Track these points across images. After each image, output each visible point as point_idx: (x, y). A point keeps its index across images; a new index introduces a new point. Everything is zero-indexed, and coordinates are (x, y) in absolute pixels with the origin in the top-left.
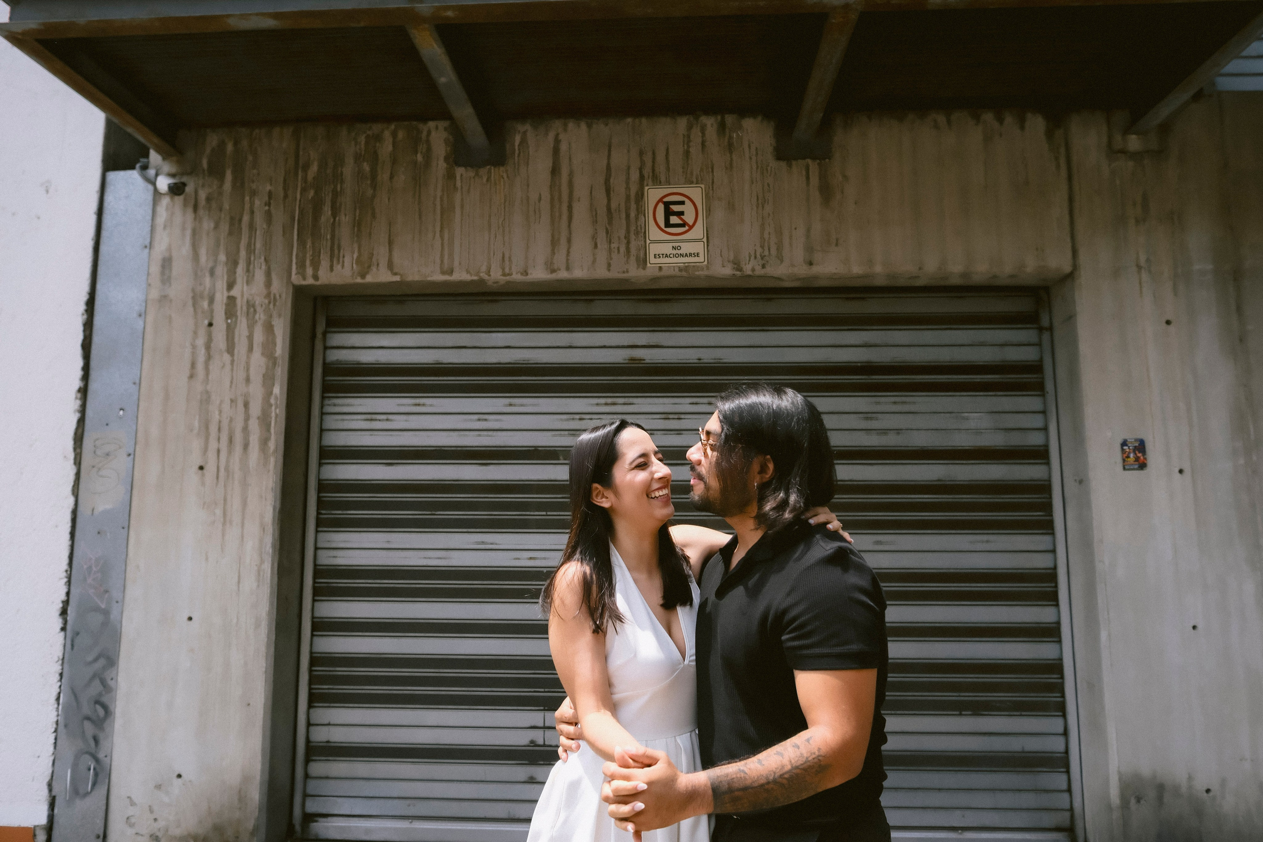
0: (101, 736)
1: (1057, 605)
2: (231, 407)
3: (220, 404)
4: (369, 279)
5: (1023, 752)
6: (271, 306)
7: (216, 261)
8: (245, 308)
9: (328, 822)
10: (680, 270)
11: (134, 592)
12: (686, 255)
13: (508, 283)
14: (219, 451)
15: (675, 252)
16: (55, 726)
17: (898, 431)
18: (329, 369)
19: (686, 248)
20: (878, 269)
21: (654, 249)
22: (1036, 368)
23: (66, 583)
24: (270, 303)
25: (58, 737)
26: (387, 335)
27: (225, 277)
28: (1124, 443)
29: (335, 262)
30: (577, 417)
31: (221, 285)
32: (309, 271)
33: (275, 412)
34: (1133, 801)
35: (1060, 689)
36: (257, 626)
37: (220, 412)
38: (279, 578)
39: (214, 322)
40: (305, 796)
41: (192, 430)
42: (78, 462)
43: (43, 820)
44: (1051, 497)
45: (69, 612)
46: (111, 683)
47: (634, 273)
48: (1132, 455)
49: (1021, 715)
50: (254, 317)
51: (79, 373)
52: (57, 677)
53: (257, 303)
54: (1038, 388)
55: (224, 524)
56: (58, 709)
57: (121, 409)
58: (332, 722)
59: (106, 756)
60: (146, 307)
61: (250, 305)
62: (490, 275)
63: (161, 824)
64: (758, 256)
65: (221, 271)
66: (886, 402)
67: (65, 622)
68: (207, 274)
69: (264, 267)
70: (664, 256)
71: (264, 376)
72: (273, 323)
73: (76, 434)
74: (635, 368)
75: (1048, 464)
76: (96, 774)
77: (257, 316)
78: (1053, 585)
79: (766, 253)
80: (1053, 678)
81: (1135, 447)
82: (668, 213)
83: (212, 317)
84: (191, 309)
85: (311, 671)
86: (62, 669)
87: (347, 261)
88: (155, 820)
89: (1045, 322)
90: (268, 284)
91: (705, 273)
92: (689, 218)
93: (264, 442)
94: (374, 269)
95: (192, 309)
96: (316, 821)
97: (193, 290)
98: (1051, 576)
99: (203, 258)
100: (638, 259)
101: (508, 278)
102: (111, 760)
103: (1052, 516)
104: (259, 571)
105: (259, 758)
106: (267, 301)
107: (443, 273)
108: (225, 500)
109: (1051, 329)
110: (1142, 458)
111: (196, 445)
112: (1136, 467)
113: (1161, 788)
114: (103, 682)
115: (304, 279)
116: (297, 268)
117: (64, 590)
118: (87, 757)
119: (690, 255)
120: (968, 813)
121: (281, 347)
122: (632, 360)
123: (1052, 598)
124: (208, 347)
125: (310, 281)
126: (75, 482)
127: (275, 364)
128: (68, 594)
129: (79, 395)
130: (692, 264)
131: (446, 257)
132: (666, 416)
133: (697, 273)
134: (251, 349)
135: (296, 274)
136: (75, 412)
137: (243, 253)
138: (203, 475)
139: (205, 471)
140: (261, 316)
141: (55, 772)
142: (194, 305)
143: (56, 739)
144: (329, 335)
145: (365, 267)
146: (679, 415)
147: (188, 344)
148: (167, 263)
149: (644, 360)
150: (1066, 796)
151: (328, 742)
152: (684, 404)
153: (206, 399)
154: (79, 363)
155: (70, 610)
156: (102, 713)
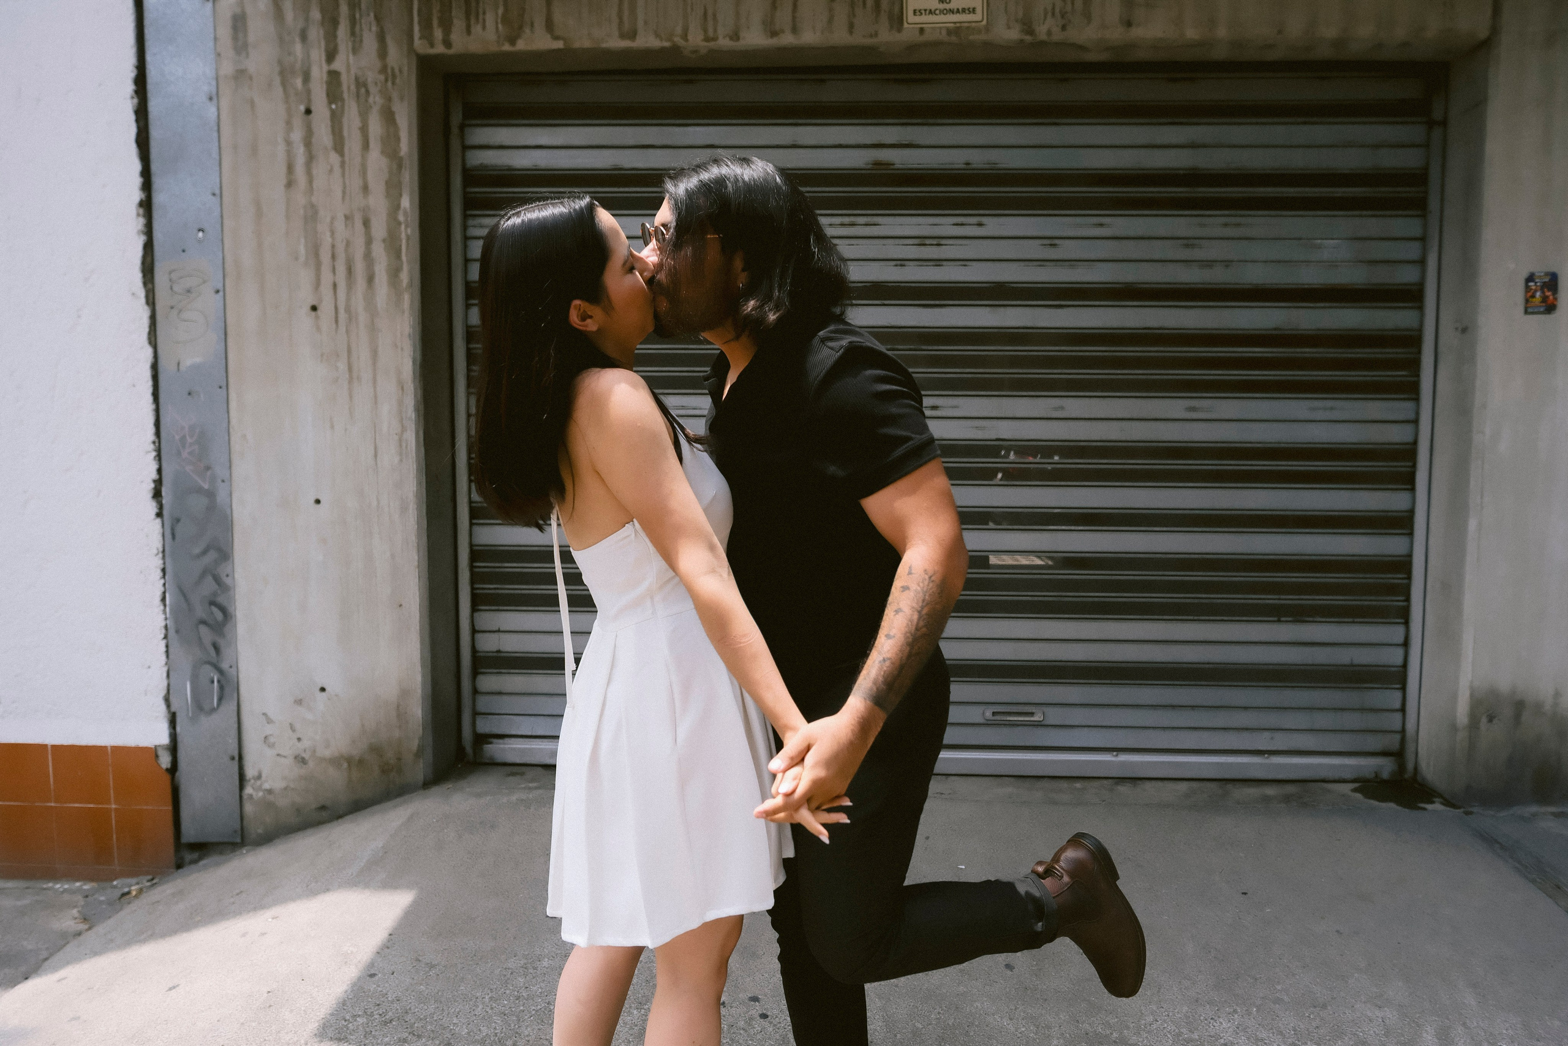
0: (221, 642)
1: (1413, 489)
2: (346, 226)
3: (332, 223)
4: (521, 45)
5: (1352, 665)
6: (390, 84)
7: (307, 19)
8: (353, 87)
9: (504, 744)
10: (949, 32)
11: (243, 469)
12: (958, 11)
13: (711, 51)
14: (335, 286)
15: (942, 7)
16: (163, 631)
17: (1227, 263)
18: (472, 177)
20: (1222, 32)
22: (1419, 178)
23: (155, 457)
24: (386, 80)
25: (170, 644)
26: (548, 129)
27: (323, 43)
28: (1530, 278)
29: (473, 21)
31: (318, 55)
32: (438, 34)
33: (406, 232)
34: (1484, 720)
35: (1405, 591)
36: (404, 509)
37: (333, 233)
38: (426, 451)
39: (313, 108)
40: (475, 714)
41: (297, 259)
42: (151, 300)
43: (164, 739)
44: (1419, 352)
45: (163, 494)
46: (228, 581)
47: (886, 36)
48: (1538, 294)
49: (1353, 622)
50: (367, 101)
51: (138, 181)
52: (159, 573)
53: (369, 80)
54: (1418, 206)
55: (350, 381)
56: (164, 612)
57: (200, 230)
58: (502, 629)
59: (231, 667)
60: (217, 88)
61: (360, 84)
62: (687, 40)
63: (306, 743)
64: (1057, 11)
65: (316, 33)
66: (1214, 223)
67: (161, 507)
68: (297, 39)
69: (374, 28)
70: (927, 12)
71: (387, 183)
72: (394, 109)
73: (143, 263)
74: (881, 174)
75: (1421, 308)
76: (221, 688)
77: (371, 99)
78: (1410, 464)
79: (1069, 8)
80: (1396, 579)
81: (1545, 282)
83: (309, 101)
84: (278, 90)
85: (472, 567)
86: (164, 563)
87: (490, 18)
88: (299, 739)
89: (1437, 115)
90: (383, 53)
91: (983, 37)
93: (394, 273)
94: (527, 30)
95: (280, 89)
96: (491, 743)
97: (280, 62)
98: (1408, 453)
99: (289, 15)
100: (891, 18)
101: (712, 44)
102: (238, 672)
103: (1418, 376)
104: (400, 440)
105: (418, 668)
106: (382, 77)
107: (623, 36)
108: (349, 351)
109: (1444, 123)
110: (1551, 297)
111: (305, 277)
112: (1542, 309)
113: (1519, 706)
114: (217, 580)
115: (432, 45)
116: (420, 31)
117: (154, 466)
118: (208, 667)
119: (964, 10)
120: (1278, 736)
121: (407, 144)
122: (877, 164)
123: (1408, 481)
124: (308, 143)
125: (439, 49)
126: (150, 327)
127: (400, 166)
128: (159, 471)
129: (141, 211)
130: (966, 25)
131: (626, 13)
132: (922, 240)
133: (971, 37)
134: (366, 146)
135: (420, 39)
136: (139, 232)
137: (344, 7)
138: (317, 318)
139: (319, 312)
140: (376, 100)
141: (171, 685)
142: (284, 84)
143: (167, 646)
144: (467, 130)
145: (514, 27)
146: (938, 240)
147: (280, 140)
148: (239, 23)
149: (893, 164)
150: (1398, 716)
151: (499, 651)
152: (945, 225)
153: (312, 215)
154: (135, 166)
155: (164, 491)
156: (219, 616)
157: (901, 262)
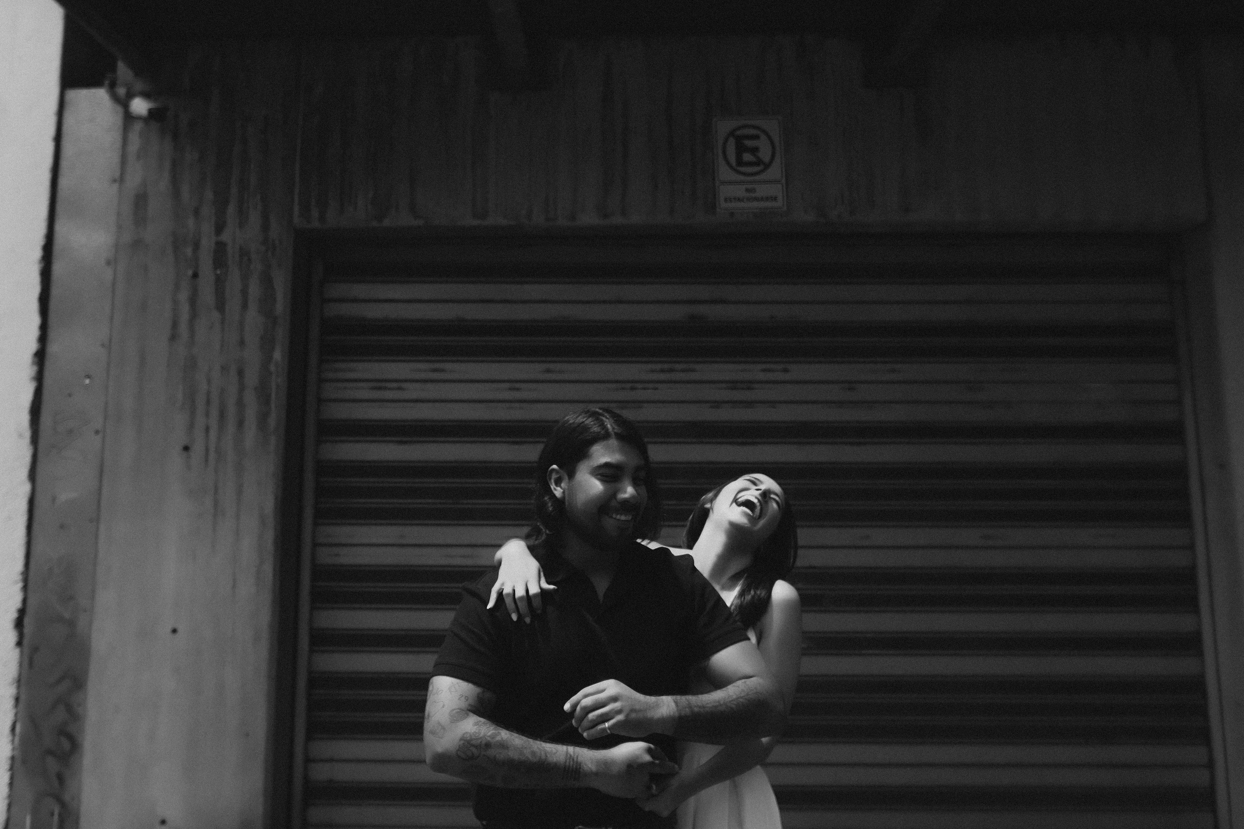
0: (67, 773)
1: (1196, 611)
2: (222, 375)
3: (209, 372)
4: (386, 223)
6: (270, 253)
7: (201, 199)
8: (237, 256)
10: (755, 216)
11: (106, 598)
12: (762, 199)
13: (552, 227)
14: (207, 429)
15: (748, 195)
16: (10, 762)
17: (1008, 404)
18: (329, 326)
19: (762, 190)
20: (985, 217)
21: (725, 191)
22: (1168, 329)
23: (22, 588)
24: (267, 250)
25: (14, 775)
27: (213, 218)
29: (346, 203)
30: (629, 385)
31: (207, 228)
32: (315, 213)
33: (276, 382)
35: (1202, 711)
36: (257, 639)
37: (209, 382)
39: (200, 273)
41: (174, 404)
42: (35, 440)
44: (1187, 483)
45: (26, 623)
46: (79, 709)
47: (702, 219)
50: (248, 267)
51: (35, 333)
52: (11, 702)
53: (252, 250)
54: (1170, 353)
55: (216, 515)
56: (13, 741)
57: (88, 377)
58: (335, 758)
59: (73, 798)
60: (116, 254)
61: (244, 253)
62: (530, 220)
64: (846, 200)
65: (207, 210)
66: (993, 369)
67: (21, 635)
68: (191, 215)
69: (260, 207)
70: (736, 199)
71: (262, 338)
72: (272, 275)
73: (32, 408)
74: (696, 326)
75: (1185, 443)
76: (61, 821)
77: (252, 266)
78: (1192, 587)
79: (855, 197)
82: (741, 149)
83: (197, 266)
84: (171, 257)
85: (309, 694)
86: (19, 692)
87: (361, 201)
89: (1178, 275)
90: (265, 227)
91: (785, 219)
92: (765, 154)
93: (263, 418)
94: (393, 210)
97: (174, 233)
98: (1189, 576)
99: (186, 195)
100: (705, 202)
101: (551, 223)
102: (79, 803)
103: (1188, 505)
106: (263, 248)
107: (475, 216)
108: (216, 487)
111: (180, 420)
114: (69, 708)
115: (309, 221)
116: (300, 209)
117: (21, 596)
118: (50, 799)
119: (767, 198)
121: (281, 306)
122: (693, 317)
123: (1191, 603)
124: (193, 301)
125: (316, 224)
126: (31, 465)
127: (274, 324)
128: (25, 601)
129: (35, 361)
130: (770, 210)
131: (479, 198)
132: (733, 384)
133: (774, 219)
134: (245, 306)
135: (299, 216)
136: (31, 381)
137: (234, 190)
138: (190, 457)
139: (191, 452)
140: (257, 267)
141: (11, 817)
142: (175, 252)
143: (12, 777)
144: (326, 286)
145: (382, 207)
146: (749, 384)
147: (167, 299)
148: (140, 201)
149: (708, 318)
152: (755, 371)
153: (191, 365)
154: (35, 320)
155: (27, 621)
156: (66, 745)
157: (716, 404)
